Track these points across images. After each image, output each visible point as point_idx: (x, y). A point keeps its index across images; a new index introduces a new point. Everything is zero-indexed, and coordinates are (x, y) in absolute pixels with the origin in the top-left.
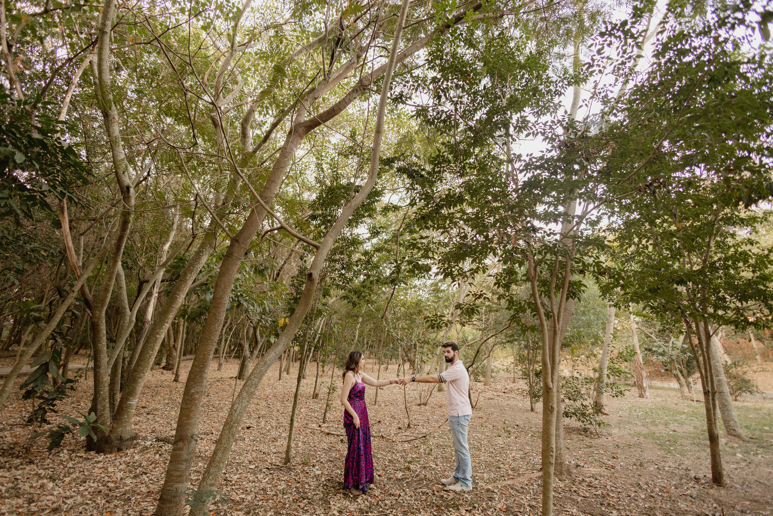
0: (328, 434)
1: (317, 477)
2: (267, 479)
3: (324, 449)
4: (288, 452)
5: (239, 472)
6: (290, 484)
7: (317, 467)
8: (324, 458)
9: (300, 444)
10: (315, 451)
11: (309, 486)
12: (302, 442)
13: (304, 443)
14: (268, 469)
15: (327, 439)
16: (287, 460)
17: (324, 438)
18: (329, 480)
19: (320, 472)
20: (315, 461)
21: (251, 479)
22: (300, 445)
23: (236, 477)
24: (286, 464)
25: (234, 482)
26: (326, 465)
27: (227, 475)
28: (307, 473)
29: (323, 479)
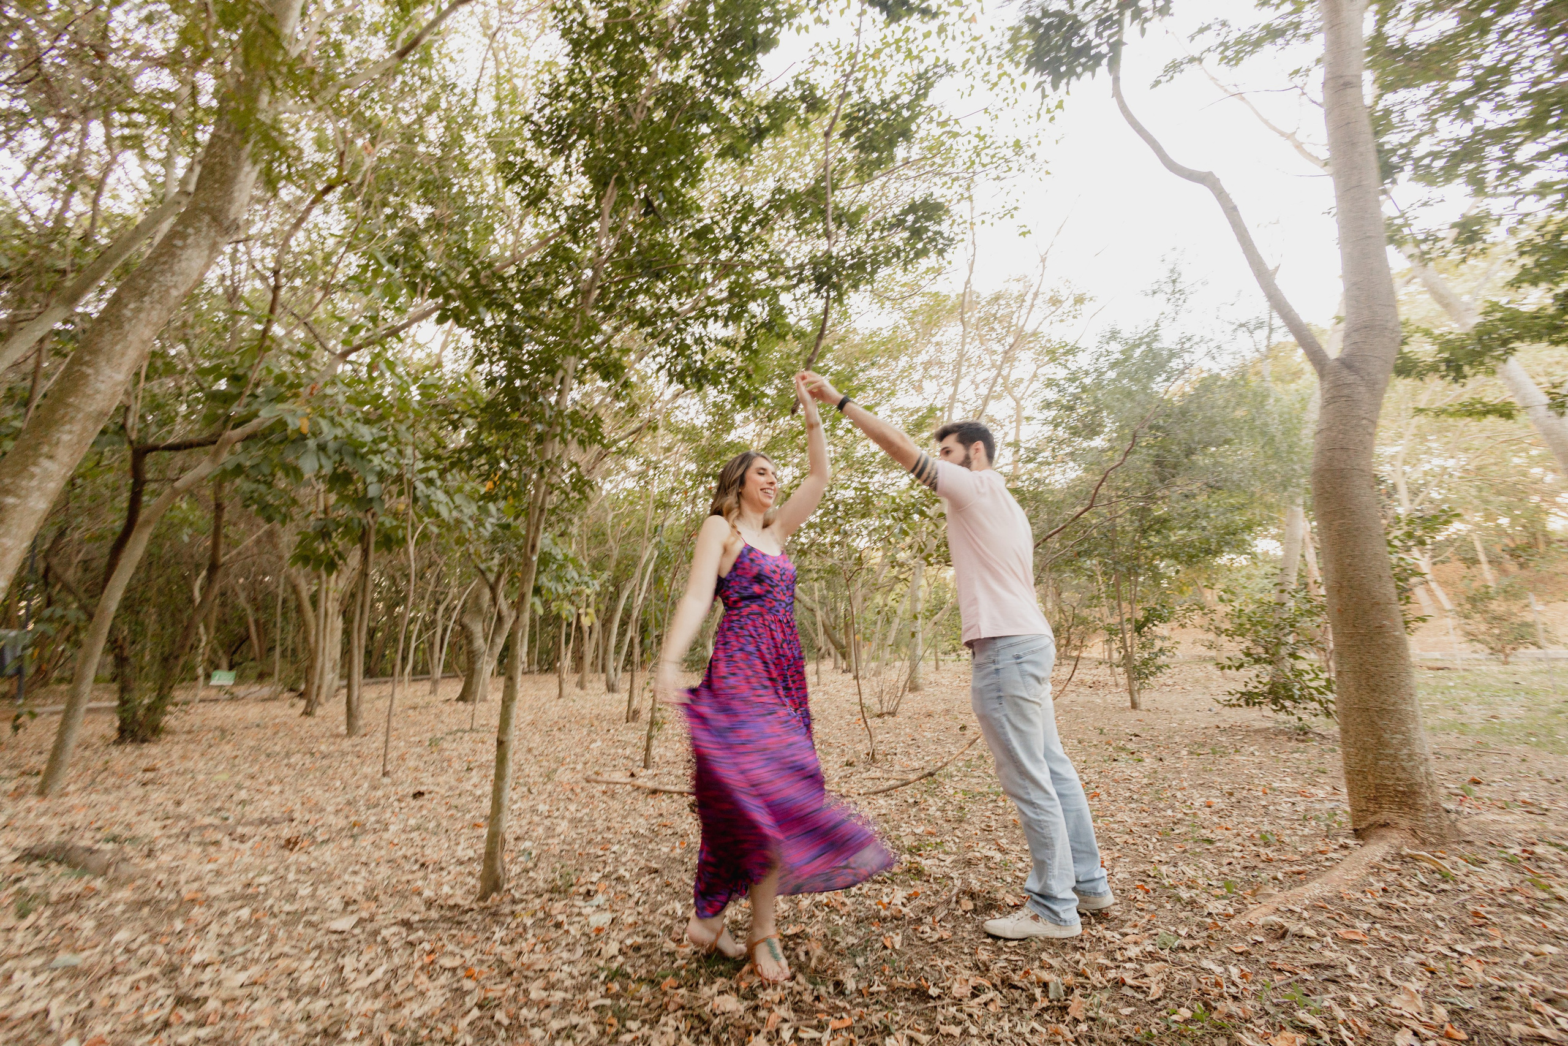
0: (654, 792)
1: (594, 937)
2: (378, 973)
3: (635, 835)
4: (490, 857)
5: (276, 949)
6: (468, 984)
7: (599, 899)
8: (629, 862)
9: (563, 826)
10: (605, 844)
11: (550, 987)
12: (571, 821)
13: (575, 822)
14: (406, 924)
15: (649, 807)
16: (492, 882)
17: (640, 805)
18: (637, 948)
19: (602, 919)
20: (595, 877)
21: (306, 979)
22: (559, 830)
23: (242, 977)
24: (484, 897)
25: (212, 1005)
26: (633, 888)
27: (208, 974)
28: (558, 925)
29: (613, 948)
